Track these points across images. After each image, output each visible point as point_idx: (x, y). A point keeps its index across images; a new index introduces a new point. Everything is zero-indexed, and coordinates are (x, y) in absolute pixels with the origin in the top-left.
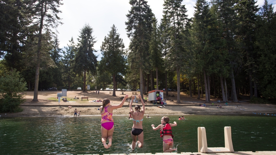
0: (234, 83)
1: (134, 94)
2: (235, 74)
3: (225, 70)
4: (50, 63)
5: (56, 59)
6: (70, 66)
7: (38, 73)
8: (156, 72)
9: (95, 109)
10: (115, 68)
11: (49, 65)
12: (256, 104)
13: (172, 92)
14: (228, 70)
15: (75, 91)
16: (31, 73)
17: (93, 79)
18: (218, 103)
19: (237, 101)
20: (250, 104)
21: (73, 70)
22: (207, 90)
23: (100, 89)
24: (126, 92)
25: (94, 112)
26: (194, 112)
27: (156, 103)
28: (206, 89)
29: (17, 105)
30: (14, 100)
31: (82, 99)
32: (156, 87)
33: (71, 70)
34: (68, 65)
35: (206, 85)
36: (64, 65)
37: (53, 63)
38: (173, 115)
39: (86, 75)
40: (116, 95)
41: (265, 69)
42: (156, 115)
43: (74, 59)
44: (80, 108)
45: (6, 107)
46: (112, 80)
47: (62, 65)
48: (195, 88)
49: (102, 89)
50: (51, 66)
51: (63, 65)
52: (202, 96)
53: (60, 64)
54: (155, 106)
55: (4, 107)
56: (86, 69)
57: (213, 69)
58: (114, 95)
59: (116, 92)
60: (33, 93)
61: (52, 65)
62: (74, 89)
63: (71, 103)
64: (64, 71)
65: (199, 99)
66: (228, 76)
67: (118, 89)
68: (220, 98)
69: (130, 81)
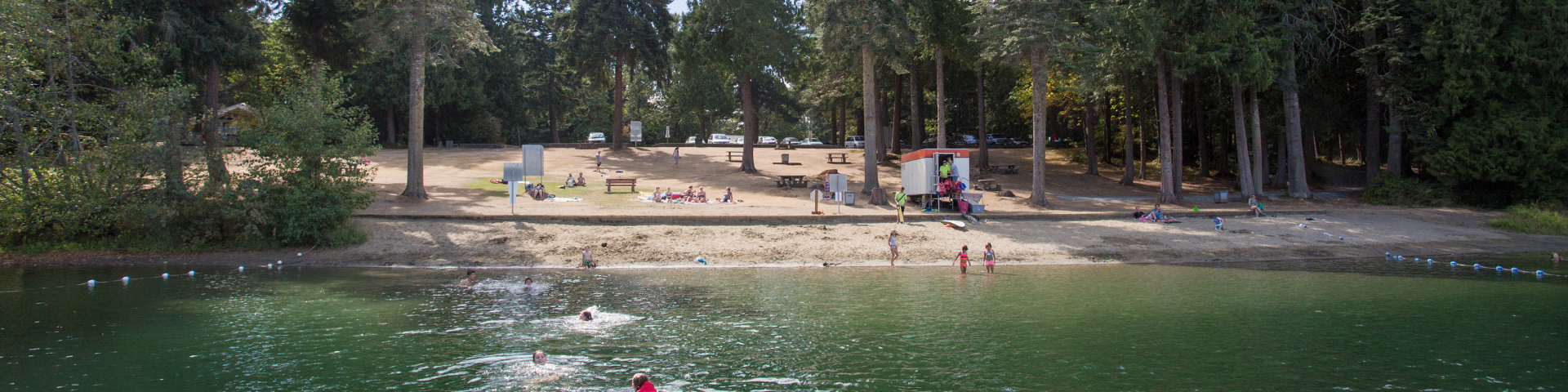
0: (1298, 111)
1: (834, 160)
2: (1301, 73)
3: (1258, 54)
4: (467, 32)
5: (495, 8)
6: (554, 38)
7: (419, 79)
8: (934, 63)
9: (669, 233)
10: (752, 51)
11: (463, 44)
12: (1397, 210)
13: (1007, 152)
14: (1271, 54)
15: (577, 147)
16: (394, 71)
17: (652, 93)
18: (1218, 203)
19: (1306, 195)
20: (1366, 209)
21: (567, 59)
22: (1169, 144)
23: (686, 138)
24: (799, 151)
25: (662, 249)
26: (1110, 248)
27: (935, 205)
28: (1166, 141)
29: (340, 218)
30: (327, 198)
31: (609, 186)
32: (938, 127)
33: (558, 58)
34: (544, 36)
35: (1166, 124)
36: (530, 35)
37: (481, 34)
38: (1016, 263)
39: (626, 76)
40: (757, 167)
41: (1449, 47)
42: (941, 263)
43: (568, 8)
44: (600, 227)
45: (296, 224)
46: (739, 96)
47: (519, 34)
48: (1112, 130)
49: (692, 140)
50: (472, 44)
51: (524, 35)
52: (1145, 167)
53: (512, 31)
54: (932, 219)
55: (291, 224)
56: (622, 53)
57: (1202, 48)
58: (748, 166)
59: (756, 151)
60: (403, 154)
61: (476, 40)
62: (572, 137)
63: (562, 205)
64: (531, 62)
65: (1128, 182)
66: (1270, 81)
67: (766, 140)
68: (1228, 177)
69: (816, 103)
